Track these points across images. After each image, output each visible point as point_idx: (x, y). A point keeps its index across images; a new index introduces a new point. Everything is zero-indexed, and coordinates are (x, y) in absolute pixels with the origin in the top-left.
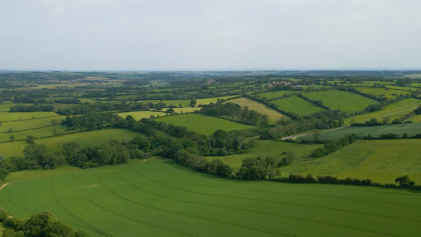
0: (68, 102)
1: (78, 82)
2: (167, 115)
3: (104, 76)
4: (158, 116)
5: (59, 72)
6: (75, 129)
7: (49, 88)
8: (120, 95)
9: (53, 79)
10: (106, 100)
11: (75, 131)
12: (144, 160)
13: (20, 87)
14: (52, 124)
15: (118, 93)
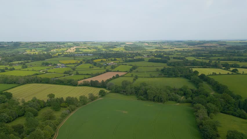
0: (179, 59)
1: (198, 47)
2: (232, 74)
3: (216, 43)
4: (220, 73)
5: (191, 41)
6: (162, 75)
7: (178, 50)
8: (215, 56)
9: (185, 45)
10: (203, 59)
11: (161, 76)
12: (178, 104)
13: (167, 49)
14: (156, 70)
15: (214, 55)
